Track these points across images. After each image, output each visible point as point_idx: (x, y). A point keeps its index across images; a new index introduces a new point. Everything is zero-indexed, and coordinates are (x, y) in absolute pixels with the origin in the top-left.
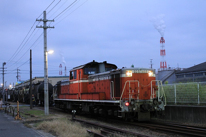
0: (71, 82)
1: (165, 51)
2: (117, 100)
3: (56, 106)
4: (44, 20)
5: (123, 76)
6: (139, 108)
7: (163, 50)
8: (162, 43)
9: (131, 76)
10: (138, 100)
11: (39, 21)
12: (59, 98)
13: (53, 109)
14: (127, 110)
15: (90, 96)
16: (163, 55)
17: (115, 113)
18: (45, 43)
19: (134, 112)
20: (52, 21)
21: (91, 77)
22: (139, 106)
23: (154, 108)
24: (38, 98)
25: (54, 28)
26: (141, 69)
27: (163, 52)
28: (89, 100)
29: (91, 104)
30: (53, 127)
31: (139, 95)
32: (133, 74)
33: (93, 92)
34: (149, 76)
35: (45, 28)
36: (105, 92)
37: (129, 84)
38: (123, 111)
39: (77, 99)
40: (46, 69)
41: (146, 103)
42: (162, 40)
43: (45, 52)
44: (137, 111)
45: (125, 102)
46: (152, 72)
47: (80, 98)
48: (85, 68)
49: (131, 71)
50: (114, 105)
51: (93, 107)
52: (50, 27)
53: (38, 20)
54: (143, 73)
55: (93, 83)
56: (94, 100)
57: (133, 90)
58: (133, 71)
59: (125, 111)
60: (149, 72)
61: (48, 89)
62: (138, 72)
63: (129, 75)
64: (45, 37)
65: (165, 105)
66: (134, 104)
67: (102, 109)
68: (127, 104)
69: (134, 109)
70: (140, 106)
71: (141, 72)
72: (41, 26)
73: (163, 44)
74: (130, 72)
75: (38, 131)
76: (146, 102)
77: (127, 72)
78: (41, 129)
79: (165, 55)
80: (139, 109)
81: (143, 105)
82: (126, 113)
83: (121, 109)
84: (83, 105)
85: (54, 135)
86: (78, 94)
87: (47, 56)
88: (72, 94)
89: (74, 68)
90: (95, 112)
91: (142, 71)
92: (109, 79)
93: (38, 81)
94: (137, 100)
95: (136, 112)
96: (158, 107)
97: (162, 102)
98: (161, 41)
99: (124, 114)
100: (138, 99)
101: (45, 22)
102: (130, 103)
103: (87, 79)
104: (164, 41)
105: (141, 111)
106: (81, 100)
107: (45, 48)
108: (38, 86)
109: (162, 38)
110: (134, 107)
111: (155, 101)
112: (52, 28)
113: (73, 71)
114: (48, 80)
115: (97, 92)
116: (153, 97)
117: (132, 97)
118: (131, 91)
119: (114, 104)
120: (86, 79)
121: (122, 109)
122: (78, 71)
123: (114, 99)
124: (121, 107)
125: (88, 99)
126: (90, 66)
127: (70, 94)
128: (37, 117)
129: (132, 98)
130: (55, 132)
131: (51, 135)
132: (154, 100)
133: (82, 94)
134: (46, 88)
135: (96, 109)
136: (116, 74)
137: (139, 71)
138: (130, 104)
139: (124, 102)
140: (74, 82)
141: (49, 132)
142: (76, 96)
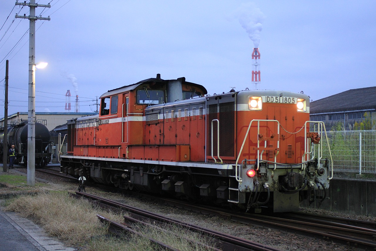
0: (104, 122)
1: (259, 73)
2: (226, 162)
3: (65, 171)
4: (31, 5)
5: (242, 107)
6: (276, 182)
7: (256, 72)
8: (256, 59)
9: (260, 108)
10: (275, 165)
11: (21, 6)
12: (72, 154)
13: (46, 173)
14: (251, 187)
15: (153, 152)
16: (256, 80)
17: (221, 194)
18: (32, 48)
19: (267, 193)
20: (45, 6)
21: (153, 110)
22: (276, 178)
23: (308, 183)
24: (20, 153)
25: (49, 19)
26: (281, 94)
27: (256, 75)
28: (149, 160)
29: (153, 170)
30: (36, 209)
31: (278, 152)
32: (264, 104)
33: (158, 143)
34: (298, 110)
35: (33, 20)
36: (189, 145)
37: (257, 126)
38: (241, 188)
39: (119, 158)
40: (31, 97)
41: (292, 171)
42: (256, 54)
43: (31, 65)
44: (272, 190)
45: (247, 169)
46: (303, 101)
47: (124, 155)
48: (138, 91)
49: (260, 98)
50: (218, 174)
51: (159, 175)
52: (41, 19)
53: (20, 4)
54: (286, 104)
55: (157, 123)
56: (163, 160)
57: (266, 142)
58: (264, 97)
59: (246, 189)
60: (297, 102)
61: (34, 135)
62: (274, 102)
63: (256, 106)
64: (32, 35)
65: (331, 176)
66: (266, 174)
67: (183, 182)
68: (251, 173)
69: (267, 186)
70: (278, 177)
71: (281, 100)
72: (25, 15)
73: (258, 62)
74: (257, 100)
75: (8, 215)
76: (292, 169)
77: (251, 99)
78: (14, 211)
79: (260, 80)
80: (276, 186)
81: (285, 176)
82: (248, 194)
83: (236, 184)
84: (132, 171)
85: (37, 224)
86: (120, 146)
87: (34, 73)
88: (104, 147)
89: (109, 91)
90: (164, 188)
91: (284, 98)
92: (202, 116)
93: (21, 121)
94: (273, 164)
95: (270, 192)
96: (316, 181)
97: (325, 169)
98: (253, 56)
99: (244, 195)
100: (275, 162)
101: (33, 7)
102: (259, 170)
103: (143, 115)
104: (259, 56)
105: (281, 191)
106: (127, 161)
107: (32, 57)
108: (21, 129)
109: (256, 50)
110: (267, 180)
111: (312, 168)
112: (45, 19)
113: (109, 97)
114: (35, 118)
115: (168, 144)
116: (306, 160)
117: (261, 156)
118: (262, 144)
119: (219, 172)
120: (140, 115)
121: (239, 183)
122: (121, 96)
123: (218, 160)
124: (238, 179)
125: (146, 159)
126: (149, 87)
127: (100, 147)
128: (12, 188)
129: (261, 159)
130: (39, 218)
131: (32, 223)
132: (309, 164)
133: (130, 146)
134: (32, 133)
135: (165, 182)
136: (221, 105)
137: (278, 98)
138: (258, 172)
139: (245, 167)
140: (111, 121)
141: (27, 217)
142: (114, 150)
